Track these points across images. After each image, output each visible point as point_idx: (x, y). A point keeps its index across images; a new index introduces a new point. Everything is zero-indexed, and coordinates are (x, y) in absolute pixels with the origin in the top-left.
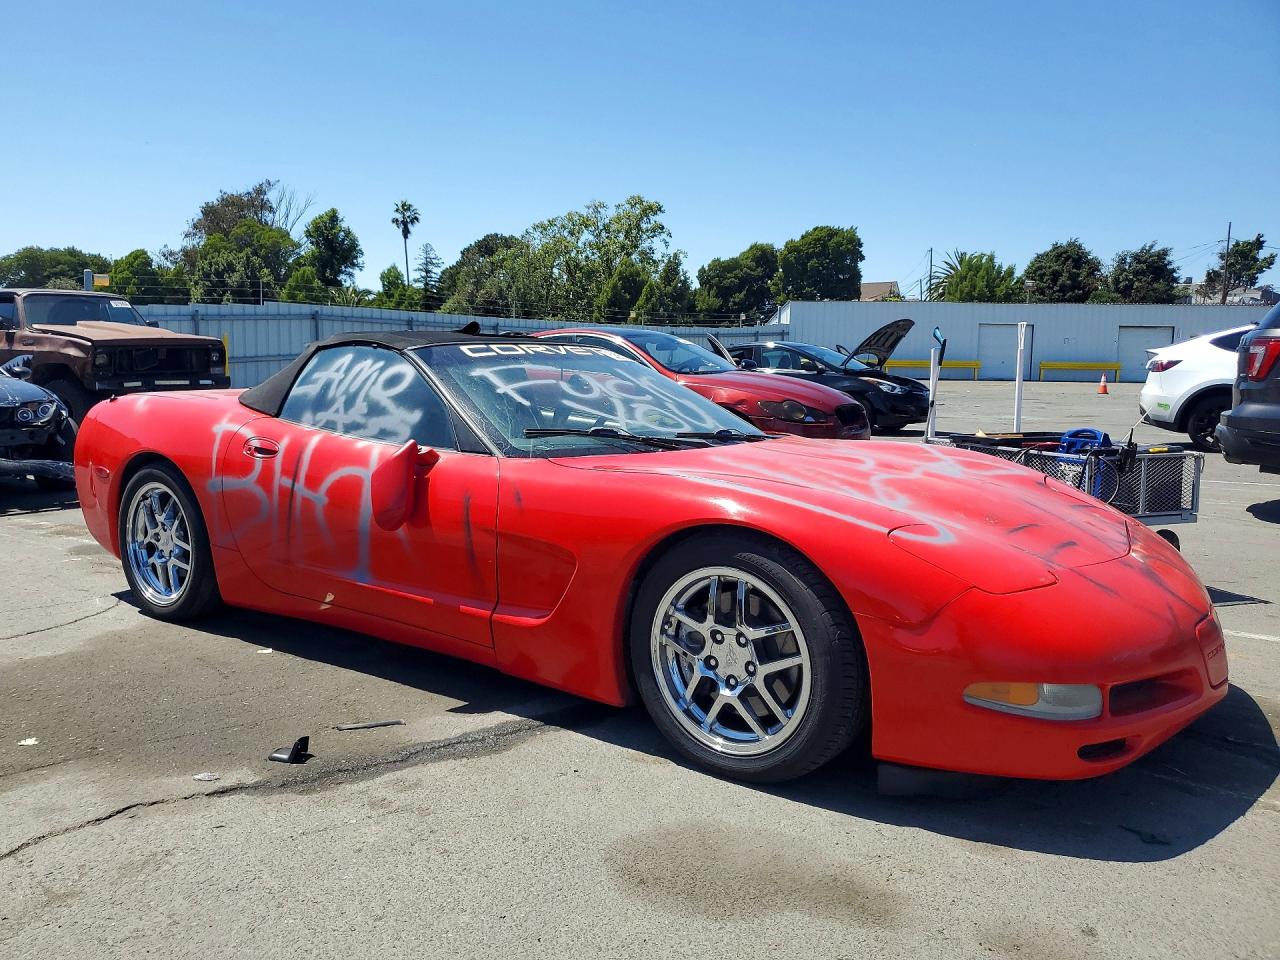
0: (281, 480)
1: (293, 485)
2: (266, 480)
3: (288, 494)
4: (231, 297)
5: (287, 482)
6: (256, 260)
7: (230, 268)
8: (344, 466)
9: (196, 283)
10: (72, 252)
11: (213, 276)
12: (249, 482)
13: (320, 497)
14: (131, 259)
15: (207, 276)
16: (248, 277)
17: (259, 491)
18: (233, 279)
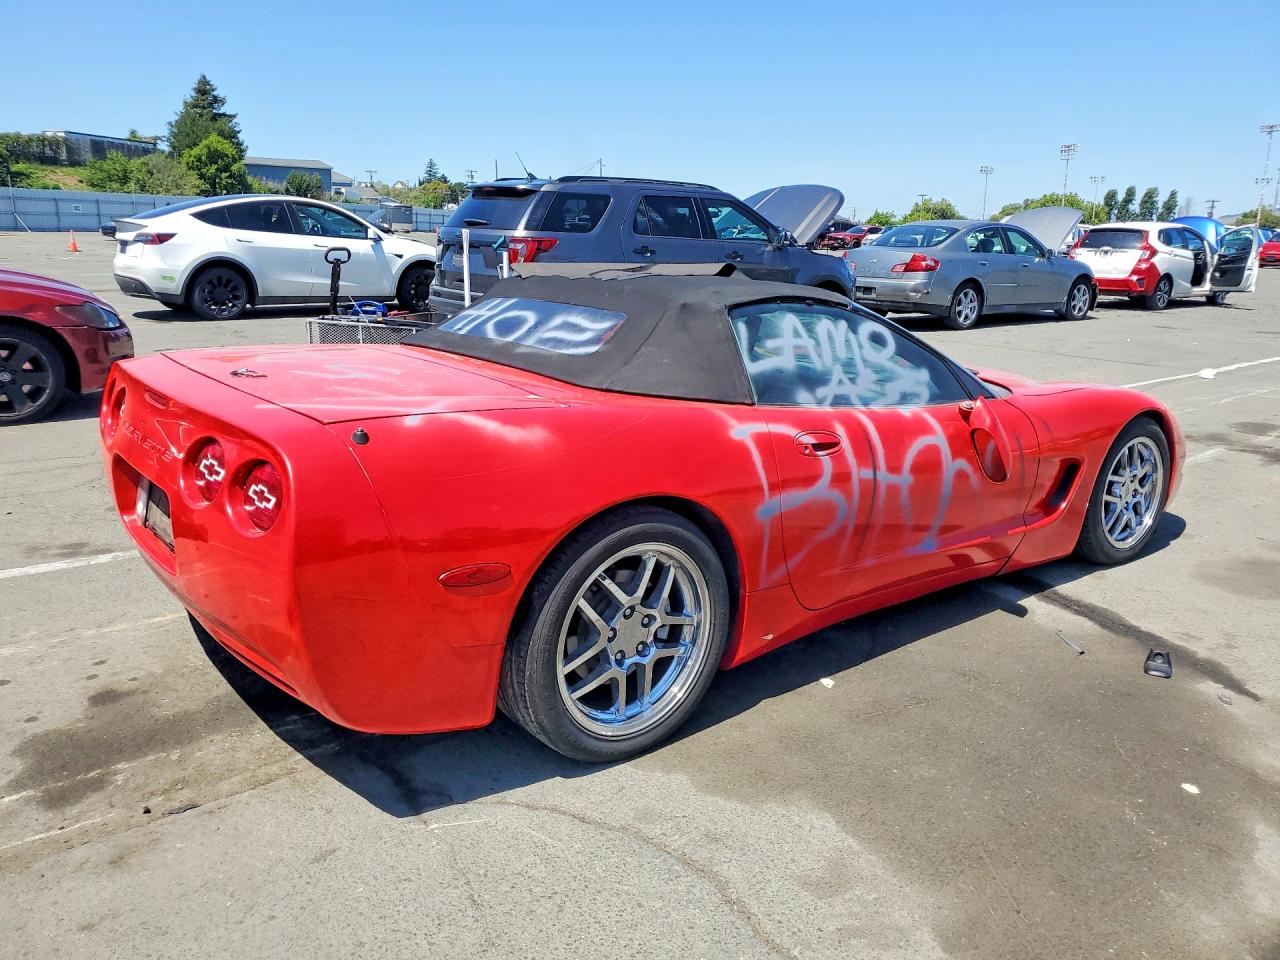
0: (859, 474)
1: (875, 475)
2: (841, 478)
3: (870, 489)
5: (867, 474)
8: (916, 438)
12: (822, 489)
13: (905, 478)
17: (836, 496)
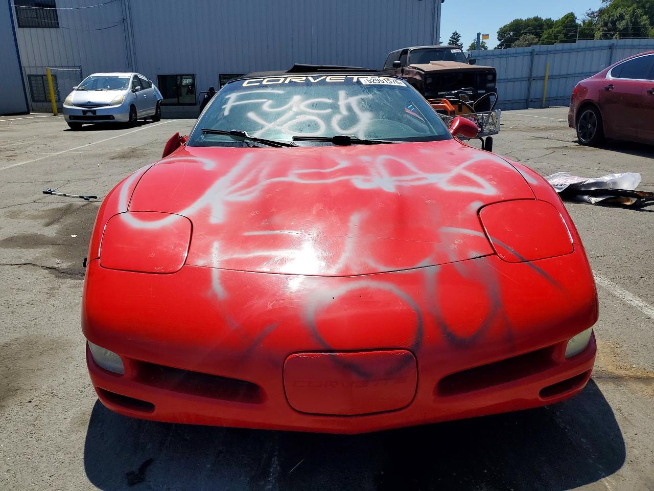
4: (618, 36)
6: (639, 11)
7: (621, 17)
9: (599, 29)
10: (536, 19)
11: (609, 24)
14: (565, 19)
15: (606, 24)
16: (631, 22)
18: (621, 25)
